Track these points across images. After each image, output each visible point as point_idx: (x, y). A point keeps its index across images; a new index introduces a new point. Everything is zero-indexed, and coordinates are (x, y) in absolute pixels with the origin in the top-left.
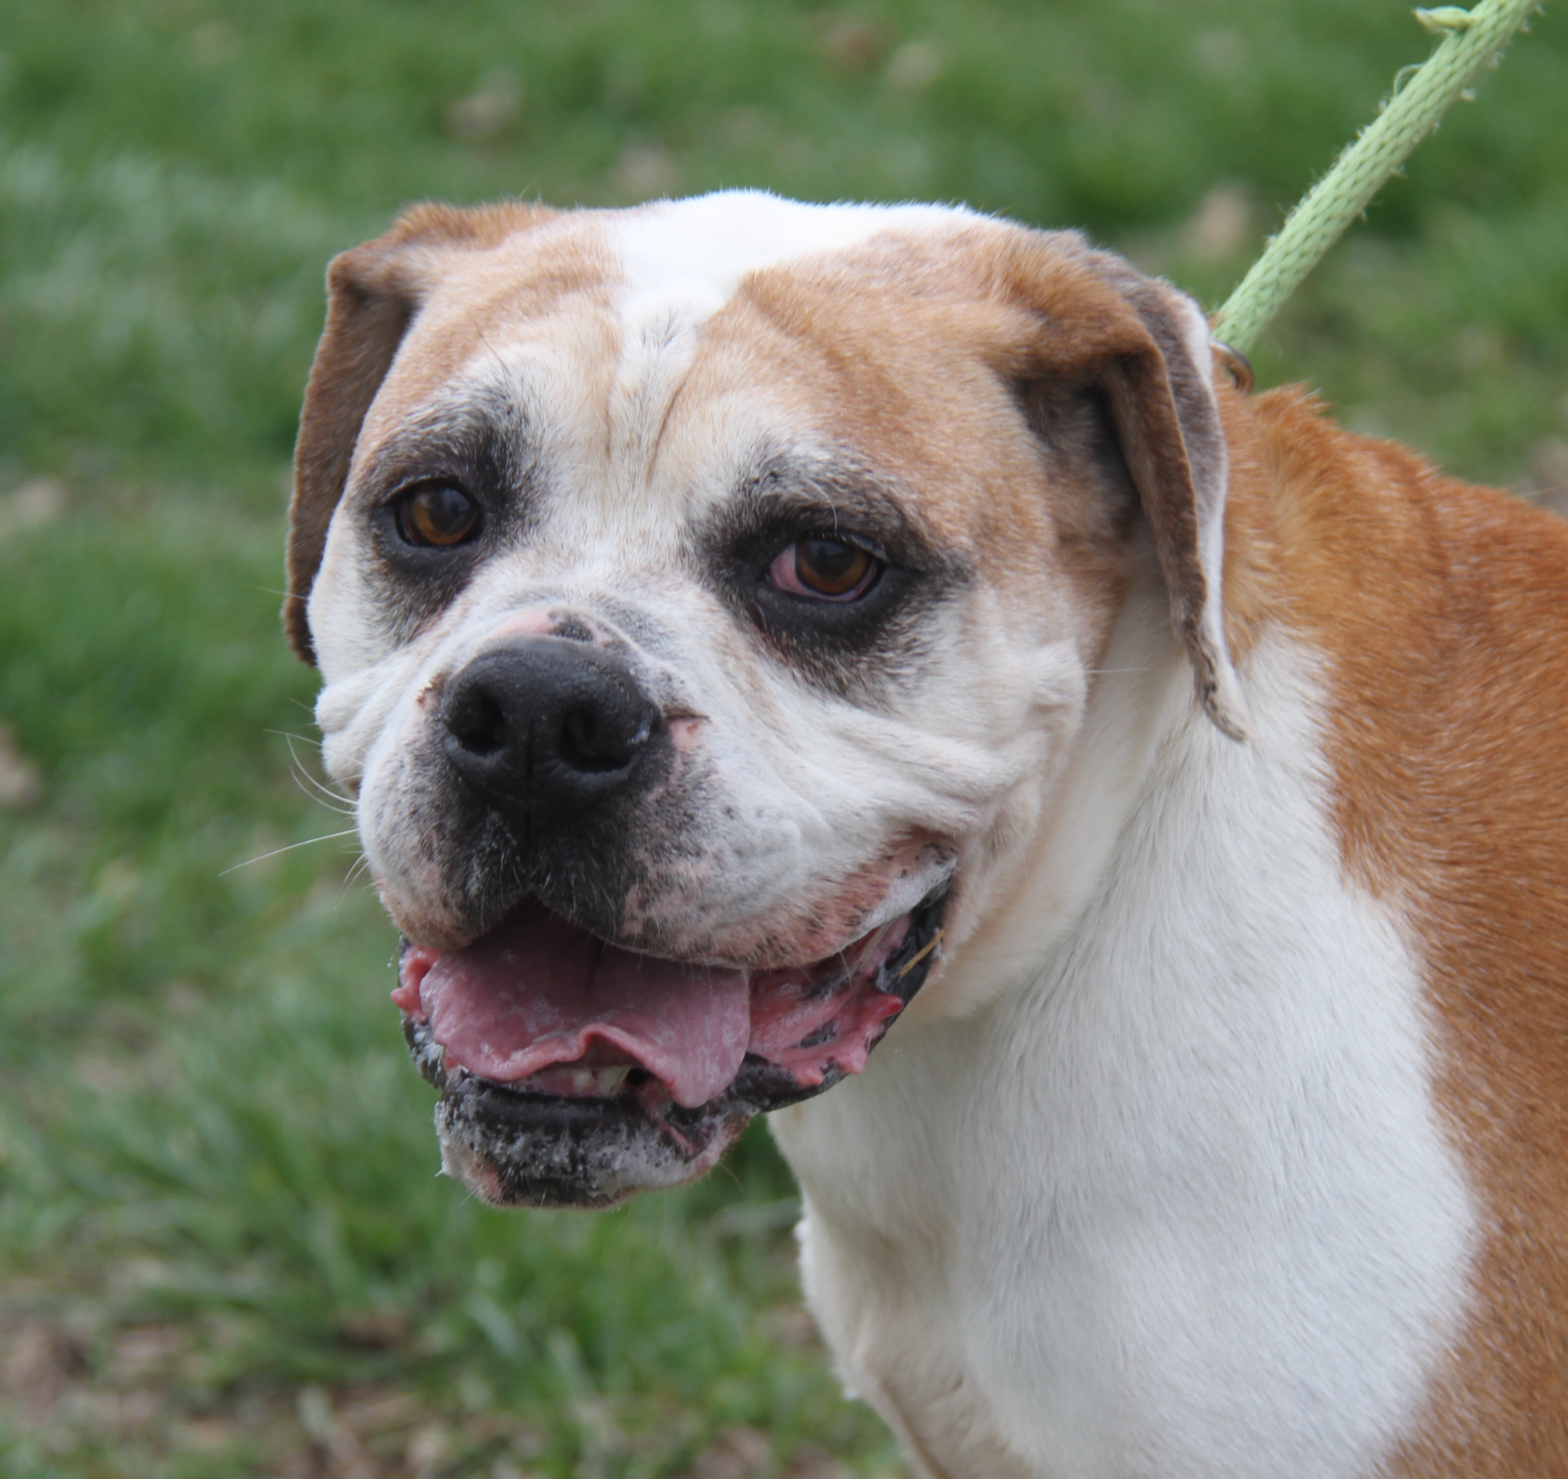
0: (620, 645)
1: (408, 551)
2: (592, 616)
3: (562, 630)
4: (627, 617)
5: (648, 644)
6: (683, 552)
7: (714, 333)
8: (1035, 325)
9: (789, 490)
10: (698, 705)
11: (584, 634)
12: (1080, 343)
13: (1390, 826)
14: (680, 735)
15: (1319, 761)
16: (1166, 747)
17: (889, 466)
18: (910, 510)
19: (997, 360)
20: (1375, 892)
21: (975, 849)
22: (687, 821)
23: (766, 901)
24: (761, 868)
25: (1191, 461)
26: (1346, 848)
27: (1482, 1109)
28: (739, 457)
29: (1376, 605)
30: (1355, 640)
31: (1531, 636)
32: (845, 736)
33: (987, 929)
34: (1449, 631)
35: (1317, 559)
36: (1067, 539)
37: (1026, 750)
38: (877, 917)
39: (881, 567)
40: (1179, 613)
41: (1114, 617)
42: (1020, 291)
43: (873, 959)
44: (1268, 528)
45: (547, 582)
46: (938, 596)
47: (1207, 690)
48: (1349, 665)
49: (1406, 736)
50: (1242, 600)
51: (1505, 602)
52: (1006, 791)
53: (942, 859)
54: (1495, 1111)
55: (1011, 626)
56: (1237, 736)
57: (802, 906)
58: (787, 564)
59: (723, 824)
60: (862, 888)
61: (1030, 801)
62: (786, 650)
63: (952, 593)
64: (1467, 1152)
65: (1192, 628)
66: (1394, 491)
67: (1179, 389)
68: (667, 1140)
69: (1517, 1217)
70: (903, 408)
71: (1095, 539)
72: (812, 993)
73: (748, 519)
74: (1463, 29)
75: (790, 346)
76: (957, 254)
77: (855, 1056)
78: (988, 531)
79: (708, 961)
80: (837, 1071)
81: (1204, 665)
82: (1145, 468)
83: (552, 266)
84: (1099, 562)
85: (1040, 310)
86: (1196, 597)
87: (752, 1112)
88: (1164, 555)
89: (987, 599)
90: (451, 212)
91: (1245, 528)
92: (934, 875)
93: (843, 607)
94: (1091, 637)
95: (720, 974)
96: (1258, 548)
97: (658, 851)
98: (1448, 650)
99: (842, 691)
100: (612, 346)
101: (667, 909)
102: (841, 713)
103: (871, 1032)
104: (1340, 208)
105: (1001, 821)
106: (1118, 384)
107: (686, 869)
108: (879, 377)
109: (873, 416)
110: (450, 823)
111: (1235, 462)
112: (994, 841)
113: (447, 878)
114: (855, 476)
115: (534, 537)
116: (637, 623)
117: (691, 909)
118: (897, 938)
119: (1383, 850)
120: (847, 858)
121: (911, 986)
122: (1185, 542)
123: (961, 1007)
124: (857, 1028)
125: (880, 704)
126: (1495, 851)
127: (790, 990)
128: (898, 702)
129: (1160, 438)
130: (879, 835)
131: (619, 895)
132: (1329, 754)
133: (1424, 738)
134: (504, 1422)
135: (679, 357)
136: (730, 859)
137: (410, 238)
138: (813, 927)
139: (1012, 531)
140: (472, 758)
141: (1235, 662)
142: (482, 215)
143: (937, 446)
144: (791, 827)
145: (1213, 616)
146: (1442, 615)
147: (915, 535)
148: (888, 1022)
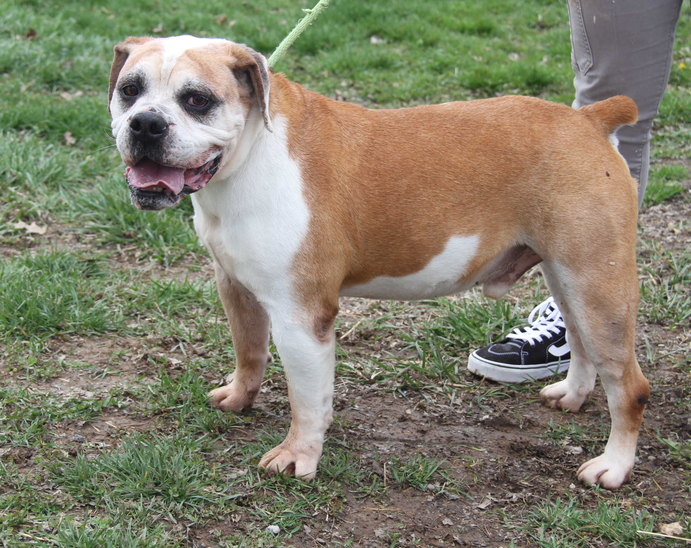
0: (161, 113)
1: (126, 96)
2: (156, 108)
3: (151, 110)
4: (162, 108)
5: (166, 112)
6: (173, 97)
7: (179, 60)
8: (236, 60)
9: (191, 87)
10: (175, 123)
11: (155, 111)
12: (244, 63)
13: (297, 149)
14: (171, 127)
15: (286, 137)
16: (259, 134)
17: (209, 84)
18: (213, 91)
19: (229, 66)
20: (294, 159)
21: (225, 149)
22: (172, 142)
23: (188, 156)
24: (186, 151)
25: (263, 84)
26: (289, 151)
27: (310, 196)
28: (183, 81)
29: (295, 111)
30: (291, 116)
31: (320, 116)
32: (202, 129)
33: (227, 164)
34: (307, 115)
35: (285, 102)
36: (241, 97)
37: (234, 133)
38: (208, 160)
39: (208, 101)
40: (261, 110)
41: (250, 110)
42: (234, 54)
43: (207, 168)
44: (277, 97)
45: (149, 102)
46: (218, 106)
47: (266, 123)
48: (290, 120)
49: (299, 133)
50: (272, 109)
51: (316, 111)
52: (231, 139)
53: (220, 150)
54: (313, 197)
55: (231, 111)
56: (271, 132)
57: (195, 157)
58: (191, 100)
59: (179, 142)
60: (205, 155)
61: (235, 142)
62: (191, 115)
63: (220, 105)
64: (308, 204)
65: (263, 112)
66: (297, 92)
67: (261, 72)
68: (170, 199)
69: (316, 215)
70: (212, 73)
71: (246, 97)
72: (196, 173)
73: (184, 92)
74: (310, 13)
75: (193, 62)
76: (223, 47)
77: (204, 185)
78: (227, 95)
79: (179, 167)
80: (200, 187)
81: (265, 119)
82: (255, 85)
83: (152, 47)
84: (248, 101)
85: (237, 57)
86: (264, 107)
87: (185, 195)
88: (259, 100)
89: (227, 106)
90: (135, 38)
91: (273, 96)
92: (218, 153)
93: (201, 107)
94: (246, 114)
95: (181, 169)
96: (275, 100)
97: (168, 147)
98: (307, 119)
99: (201, 122)
100: (161, 62)
101: (170, 157)
102: (201, 125)
103: (206, 180)
104: (289, 43)
105: (230, 145)
106: (251, 70)
107: (173, 150)
108: (208, 68)
109: (207, 75)
110: (131, 143)
111: (271, 86)
112: (229, 149)
113: (131, 152)
114: (203, 86)
115: (147, 94)
116: (164, 109)
117: (175, 157)
118: (211, 164)
119: (295, 153)
120: (203, 150)
121: (214, 173)
122: (262, 98)
123: (223, 177)
124: (204, 180)
125: (208, 124)
126: (314, 153)
127: (192, 173)
128: (211, 124)
129: (258, 80)
130: (208, 146)
131: (162, 155)
132: (287, 136)
133: (303, 133)
134: (151, 250)
135: (173, 64)
136: (181, 148)
137: (128, 43)
138: (197, 161)
139: (231, 95)
140: (136, 132)
141: (271, 119)
142: (141, 38)
143: (218, 80)
144: (192, 144)
145: (267, 111)
146: (306, 112)
147: (214, 96)
148: (210, 178)
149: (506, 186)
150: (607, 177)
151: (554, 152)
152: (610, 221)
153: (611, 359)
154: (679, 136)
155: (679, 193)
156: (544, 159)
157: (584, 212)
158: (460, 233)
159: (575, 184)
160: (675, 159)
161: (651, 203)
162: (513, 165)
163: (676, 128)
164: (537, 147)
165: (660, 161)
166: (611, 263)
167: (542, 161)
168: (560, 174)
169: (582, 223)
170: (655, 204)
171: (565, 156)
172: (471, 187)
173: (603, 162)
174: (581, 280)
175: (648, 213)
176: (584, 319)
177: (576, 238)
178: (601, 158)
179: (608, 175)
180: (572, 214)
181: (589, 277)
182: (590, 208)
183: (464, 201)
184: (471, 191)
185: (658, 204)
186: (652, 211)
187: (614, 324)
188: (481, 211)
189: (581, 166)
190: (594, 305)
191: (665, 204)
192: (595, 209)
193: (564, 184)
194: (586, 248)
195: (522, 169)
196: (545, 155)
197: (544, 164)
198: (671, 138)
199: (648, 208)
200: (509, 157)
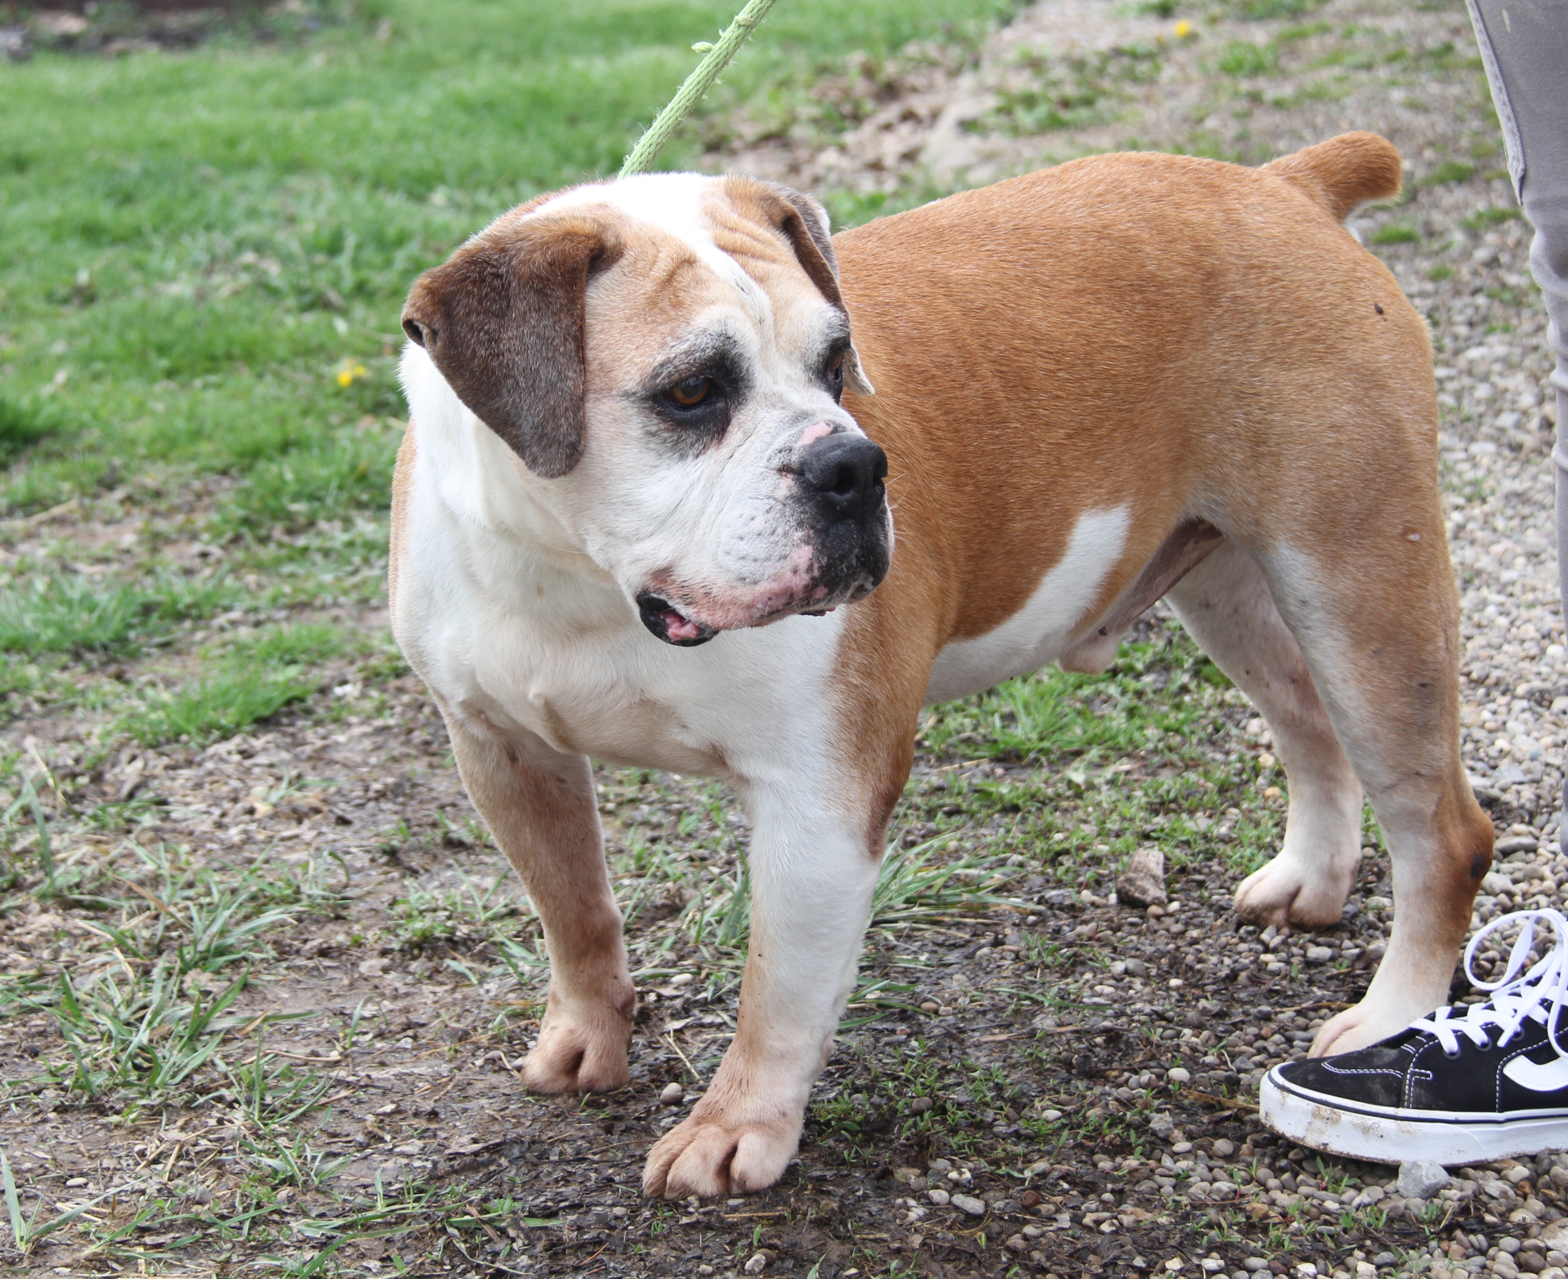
3: (836, 430)
149: (1163, 370)
150: (1379, 317)
151: (1252, 267)
152: (1399, 430)
153: (1418, 774)
154: (351, 544)
155: (301, 700)
156: (1233, 289)
157: (1343, 411)
158: (1096, 504)
159: (1314, 340)
160: (323, 608)
161: (216, 734)
162: (1167, 316)
163: (347, 523)
164: (1209, 261)
165: (282, 614)
166: (1412, 537)
167: (1229, 294)
168: (1278, 318)
169: (1343, 438)
170: (225, 737)
171: (1278, 273)
172: (1091, 386)
173: (1361, 279)
174: (1341, 586)
175: (200, 764)
176: (1352, 683)
177: (1330, 477)
178: (1354, 270)
179: (1380, 311)
180: (1319, 417)
181: (1360, 576)
182: (1354, 400)
183: (1088, 423)
184: (1097, 394)
185: (234, 735)
186: (212, 757)
187: (1423, 685)
188: (1126, 441)
189: (1321, 294)
190: (1374, 646)
191: (254, 735)
192: (1367, 401)
193: (1291, 344)
194: (1354, 504)
195: (1187, 322)
196: (1232, 277)
197: (1235, 299)
198: (326, 553)
199: (204, 748)
200: (1152, 297)
